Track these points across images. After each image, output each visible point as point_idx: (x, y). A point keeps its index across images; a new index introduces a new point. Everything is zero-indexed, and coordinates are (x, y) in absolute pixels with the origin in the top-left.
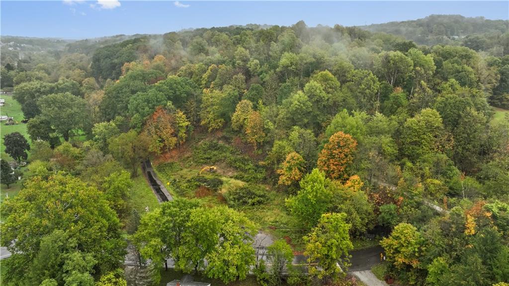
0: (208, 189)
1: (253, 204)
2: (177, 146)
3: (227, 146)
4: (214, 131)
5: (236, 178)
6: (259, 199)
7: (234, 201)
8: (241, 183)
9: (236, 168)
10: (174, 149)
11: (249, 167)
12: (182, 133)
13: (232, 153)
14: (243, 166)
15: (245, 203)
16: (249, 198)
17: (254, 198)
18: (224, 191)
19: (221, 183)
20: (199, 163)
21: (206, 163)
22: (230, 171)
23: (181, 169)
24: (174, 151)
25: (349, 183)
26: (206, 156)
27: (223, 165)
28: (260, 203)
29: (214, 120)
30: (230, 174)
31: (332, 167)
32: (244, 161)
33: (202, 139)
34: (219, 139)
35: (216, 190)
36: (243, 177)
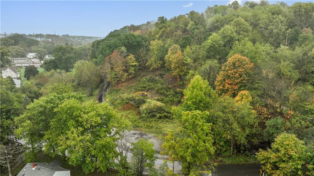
0: (132, 105)
1: (160, 118)
2: (128, 80)
3: (160, 79)
4: (155, 70)
5: (158, 100)
6: (166, 114)
7: (146, 114)
8: (159, 104)
9: (161, 94)
10: (125, 81)
11: (170, 93)
12: (132, 70)
13: (162, 84)
14: (166, 92)
15: (154, 116)
16: (159, 113)
17: (163, 113)
18: (144, 107)
19: (144, 102)
20: (137, 90)
21: (142, 90)
22: (156, 96)
23: (123, 93)
24: (125, 83)
26: (143, 85)
27: (153, 92)
28: (166, 117)
29: (155, 62)
30: (156, 98)
32: (168, 89)
33: (146, 75)
34: (157, 75)
35: (138, 107)
36: (163, 100)
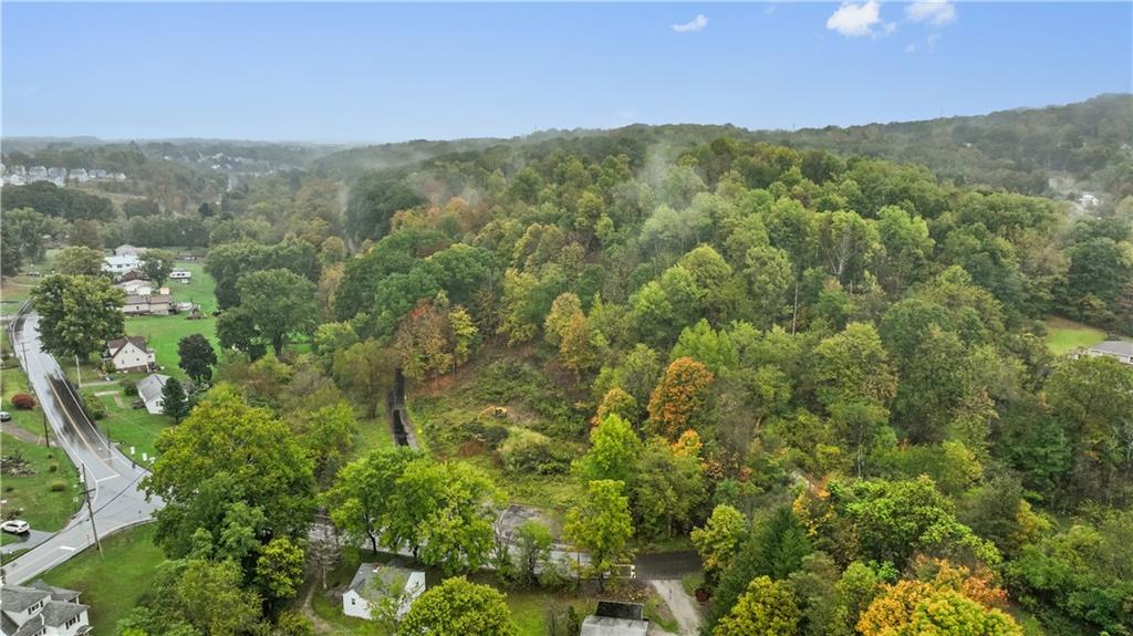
0: (481, 444)
1: (545, 473)
2: (453, 369)
3: (535, 372)
4: (519, 345)
5: (535, 429)
6: (555, 464)
7: (515, 465)
8: (538, 438)
9: (540, 413)
10: (446, 373)
11: (561, 411)
12: (462, 347)
13: (540, 385)
14: (551, 409)
15: (532, 469)
16: (541, 462)
17: (549, 462)
18: (506, 448)
19: (506, 435)
20: (481, 401)
21: (493, 402)
22: (529, 417)
23: (450, 410)
24: (446, 379)
25: (681, 443)
26: (494, 389)
27: (521, 405)
28: (556, 471)
29: (520, 326)
30: (528, 422)
31: (668, 416)
32: (554, 401)
33: (497, 359)
34: (525, 360)
35: (494, 447)
36: (546, 428)
